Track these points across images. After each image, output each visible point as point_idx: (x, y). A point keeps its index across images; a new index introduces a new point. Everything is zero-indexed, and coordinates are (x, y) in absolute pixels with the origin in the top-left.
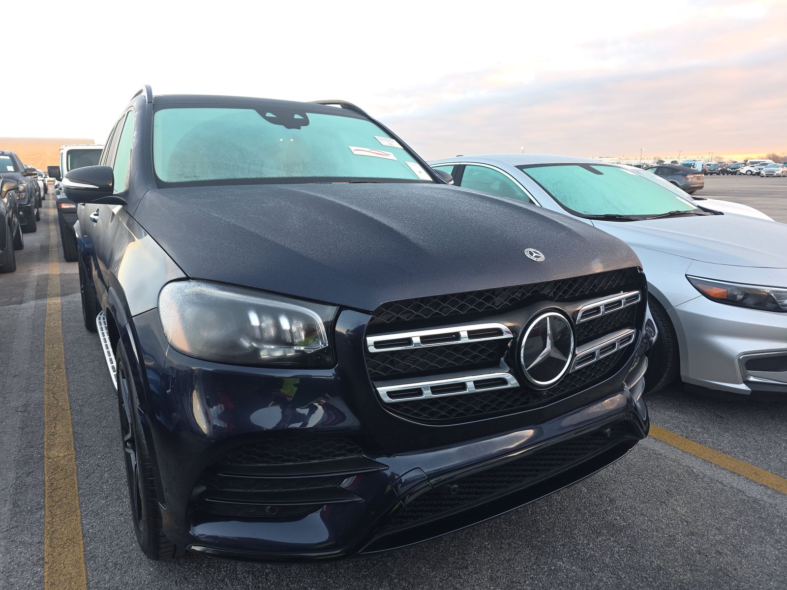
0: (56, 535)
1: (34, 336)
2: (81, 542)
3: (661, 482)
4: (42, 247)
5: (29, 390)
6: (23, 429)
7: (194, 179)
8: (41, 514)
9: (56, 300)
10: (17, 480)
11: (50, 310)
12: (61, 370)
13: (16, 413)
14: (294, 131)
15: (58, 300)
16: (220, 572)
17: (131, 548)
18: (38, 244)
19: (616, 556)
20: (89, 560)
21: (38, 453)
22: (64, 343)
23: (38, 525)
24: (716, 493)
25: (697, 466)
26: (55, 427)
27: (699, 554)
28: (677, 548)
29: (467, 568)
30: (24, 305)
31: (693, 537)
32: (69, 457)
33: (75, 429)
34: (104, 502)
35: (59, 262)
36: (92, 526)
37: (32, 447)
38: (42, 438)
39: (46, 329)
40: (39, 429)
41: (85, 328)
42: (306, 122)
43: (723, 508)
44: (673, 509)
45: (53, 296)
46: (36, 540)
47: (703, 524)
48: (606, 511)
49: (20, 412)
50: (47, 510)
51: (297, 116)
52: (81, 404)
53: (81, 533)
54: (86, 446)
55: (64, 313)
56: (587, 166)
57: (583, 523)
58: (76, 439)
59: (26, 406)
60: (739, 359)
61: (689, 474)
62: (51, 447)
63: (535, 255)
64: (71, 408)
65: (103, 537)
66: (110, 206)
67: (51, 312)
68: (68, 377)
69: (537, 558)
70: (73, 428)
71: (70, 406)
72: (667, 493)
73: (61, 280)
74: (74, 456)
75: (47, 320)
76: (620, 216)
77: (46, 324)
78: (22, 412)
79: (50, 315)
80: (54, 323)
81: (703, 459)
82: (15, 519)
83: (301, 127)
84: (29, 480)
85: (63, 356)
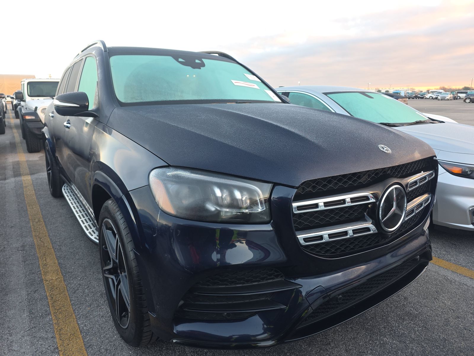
0: (62, 332)
1: (18, 201)
2: (80, 336)
3: (431, 286)
4: (11, 143)
5: (23, 236)
6: (25, 262)
7: (141, 101)
8: (50, 318)
9: (28, 177)
10: (28, 296)
11: (25, 184)
12: (41, 223)
13: (18, 251)
14: (197, 70)
15: (29, 178)
16: (175, 352)
17: (114, 338)
18: (8, 142)
19: (417, 333)
20: (88, 348)
21: (38, 278)
22: (39, 205)
23: (49, 326)
24: (465, 291)
25: (450, 276)
26: (46, 260)
27: (466, 330)
28: (452, 327)
29: (329, 344)
30: (7, 181)
31: (459, 319)
32: (60, 279)
33: (59, 261)
34: (89, 309)
35: (24, 153)
36: (85, 325)
37: (33, 273)
38: (39, 267)
39: (25, 196)
40: (35, 262)
41: (50, 196)
42: (203, 65)
43: (471, 300)
44: (443, 303)
45: (26, 175)
46: (50, 335)
47: (463, 311)
48: (404, 305)
49: (20, 250)
50: (53, 316)
51: (197, 61)
52: (59, 245)
53: (78, 330)
54: (69, 272)
55: (35, 185)
56: (363, 93)
57: (392, 313)
58: (61, 268)
59: (23, 246)
60: (469, 210)
61: (446, 280)
62: (46, 273)
63: (385, 149)
64: (53, 248)
65: (94, 332)
66: (83, 118)
67: (26, 185)
68: (46, 227)
69: (371, 336)
70: (58, 261)
71: (52, 246)
72: (437, 292)
73: (28, 165)
74: (62, 279)
75: (24, 190)
76: (389, 124)
77: (24, 193)
78: (22, 250)
79: (26, 187)
80: (30, 192)
81: (451, 271)
82: (33, 322)
83: (201, 68)
84: (36, 295)
85: (40, 213)
